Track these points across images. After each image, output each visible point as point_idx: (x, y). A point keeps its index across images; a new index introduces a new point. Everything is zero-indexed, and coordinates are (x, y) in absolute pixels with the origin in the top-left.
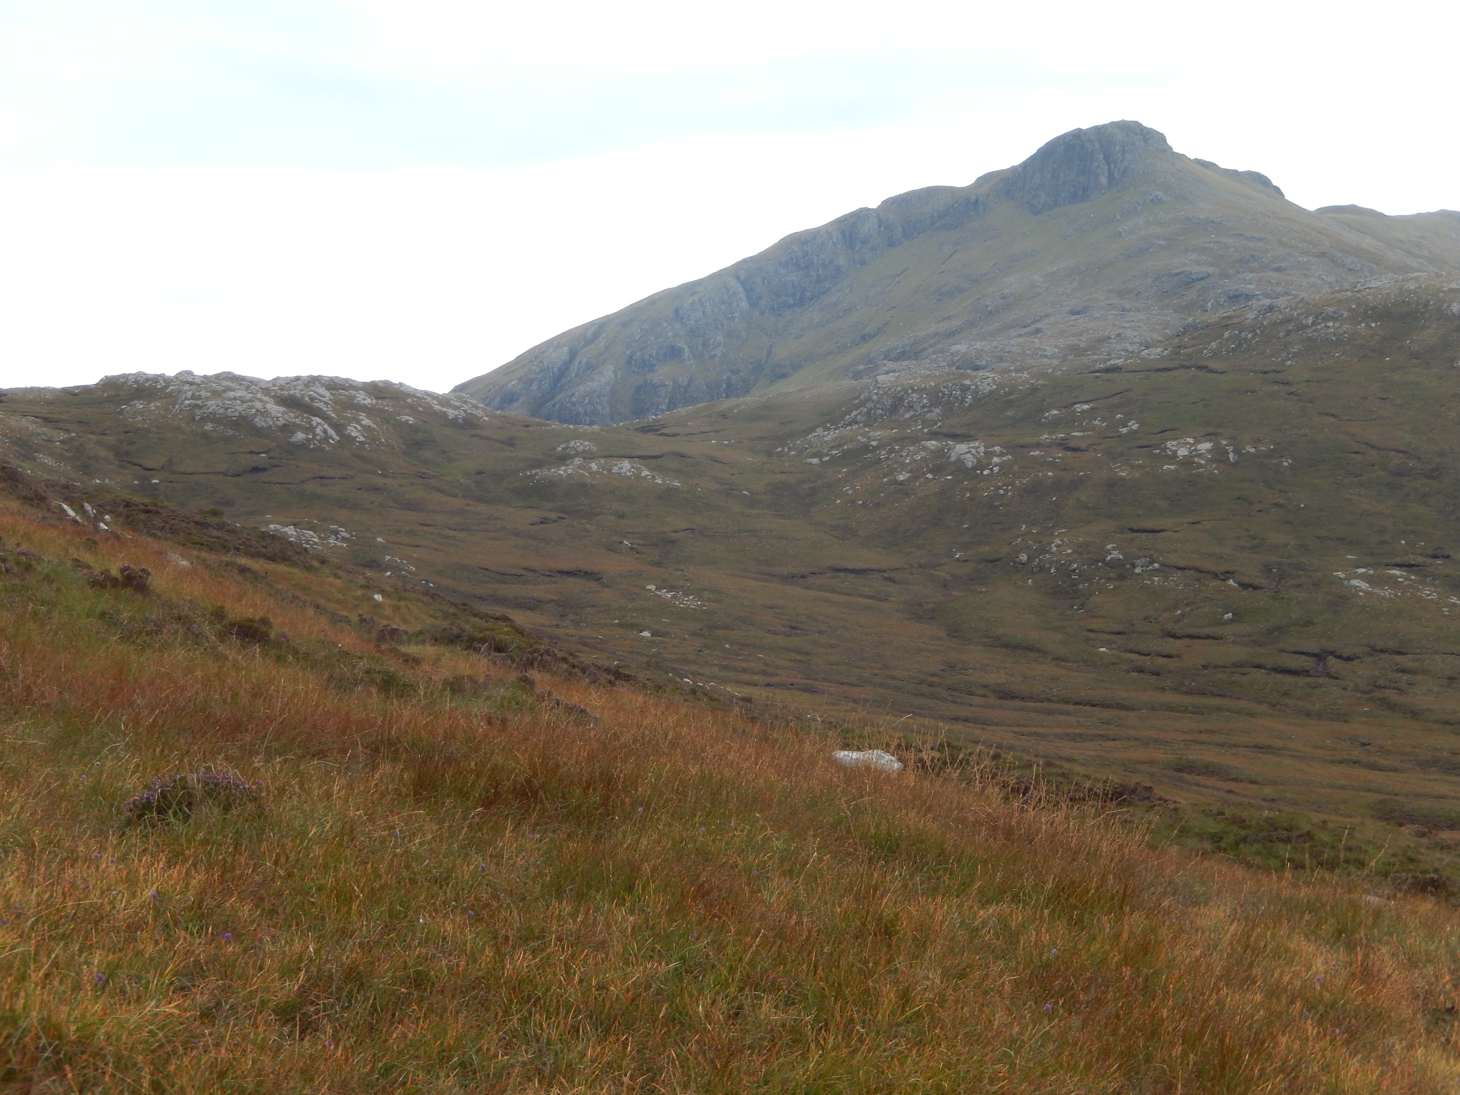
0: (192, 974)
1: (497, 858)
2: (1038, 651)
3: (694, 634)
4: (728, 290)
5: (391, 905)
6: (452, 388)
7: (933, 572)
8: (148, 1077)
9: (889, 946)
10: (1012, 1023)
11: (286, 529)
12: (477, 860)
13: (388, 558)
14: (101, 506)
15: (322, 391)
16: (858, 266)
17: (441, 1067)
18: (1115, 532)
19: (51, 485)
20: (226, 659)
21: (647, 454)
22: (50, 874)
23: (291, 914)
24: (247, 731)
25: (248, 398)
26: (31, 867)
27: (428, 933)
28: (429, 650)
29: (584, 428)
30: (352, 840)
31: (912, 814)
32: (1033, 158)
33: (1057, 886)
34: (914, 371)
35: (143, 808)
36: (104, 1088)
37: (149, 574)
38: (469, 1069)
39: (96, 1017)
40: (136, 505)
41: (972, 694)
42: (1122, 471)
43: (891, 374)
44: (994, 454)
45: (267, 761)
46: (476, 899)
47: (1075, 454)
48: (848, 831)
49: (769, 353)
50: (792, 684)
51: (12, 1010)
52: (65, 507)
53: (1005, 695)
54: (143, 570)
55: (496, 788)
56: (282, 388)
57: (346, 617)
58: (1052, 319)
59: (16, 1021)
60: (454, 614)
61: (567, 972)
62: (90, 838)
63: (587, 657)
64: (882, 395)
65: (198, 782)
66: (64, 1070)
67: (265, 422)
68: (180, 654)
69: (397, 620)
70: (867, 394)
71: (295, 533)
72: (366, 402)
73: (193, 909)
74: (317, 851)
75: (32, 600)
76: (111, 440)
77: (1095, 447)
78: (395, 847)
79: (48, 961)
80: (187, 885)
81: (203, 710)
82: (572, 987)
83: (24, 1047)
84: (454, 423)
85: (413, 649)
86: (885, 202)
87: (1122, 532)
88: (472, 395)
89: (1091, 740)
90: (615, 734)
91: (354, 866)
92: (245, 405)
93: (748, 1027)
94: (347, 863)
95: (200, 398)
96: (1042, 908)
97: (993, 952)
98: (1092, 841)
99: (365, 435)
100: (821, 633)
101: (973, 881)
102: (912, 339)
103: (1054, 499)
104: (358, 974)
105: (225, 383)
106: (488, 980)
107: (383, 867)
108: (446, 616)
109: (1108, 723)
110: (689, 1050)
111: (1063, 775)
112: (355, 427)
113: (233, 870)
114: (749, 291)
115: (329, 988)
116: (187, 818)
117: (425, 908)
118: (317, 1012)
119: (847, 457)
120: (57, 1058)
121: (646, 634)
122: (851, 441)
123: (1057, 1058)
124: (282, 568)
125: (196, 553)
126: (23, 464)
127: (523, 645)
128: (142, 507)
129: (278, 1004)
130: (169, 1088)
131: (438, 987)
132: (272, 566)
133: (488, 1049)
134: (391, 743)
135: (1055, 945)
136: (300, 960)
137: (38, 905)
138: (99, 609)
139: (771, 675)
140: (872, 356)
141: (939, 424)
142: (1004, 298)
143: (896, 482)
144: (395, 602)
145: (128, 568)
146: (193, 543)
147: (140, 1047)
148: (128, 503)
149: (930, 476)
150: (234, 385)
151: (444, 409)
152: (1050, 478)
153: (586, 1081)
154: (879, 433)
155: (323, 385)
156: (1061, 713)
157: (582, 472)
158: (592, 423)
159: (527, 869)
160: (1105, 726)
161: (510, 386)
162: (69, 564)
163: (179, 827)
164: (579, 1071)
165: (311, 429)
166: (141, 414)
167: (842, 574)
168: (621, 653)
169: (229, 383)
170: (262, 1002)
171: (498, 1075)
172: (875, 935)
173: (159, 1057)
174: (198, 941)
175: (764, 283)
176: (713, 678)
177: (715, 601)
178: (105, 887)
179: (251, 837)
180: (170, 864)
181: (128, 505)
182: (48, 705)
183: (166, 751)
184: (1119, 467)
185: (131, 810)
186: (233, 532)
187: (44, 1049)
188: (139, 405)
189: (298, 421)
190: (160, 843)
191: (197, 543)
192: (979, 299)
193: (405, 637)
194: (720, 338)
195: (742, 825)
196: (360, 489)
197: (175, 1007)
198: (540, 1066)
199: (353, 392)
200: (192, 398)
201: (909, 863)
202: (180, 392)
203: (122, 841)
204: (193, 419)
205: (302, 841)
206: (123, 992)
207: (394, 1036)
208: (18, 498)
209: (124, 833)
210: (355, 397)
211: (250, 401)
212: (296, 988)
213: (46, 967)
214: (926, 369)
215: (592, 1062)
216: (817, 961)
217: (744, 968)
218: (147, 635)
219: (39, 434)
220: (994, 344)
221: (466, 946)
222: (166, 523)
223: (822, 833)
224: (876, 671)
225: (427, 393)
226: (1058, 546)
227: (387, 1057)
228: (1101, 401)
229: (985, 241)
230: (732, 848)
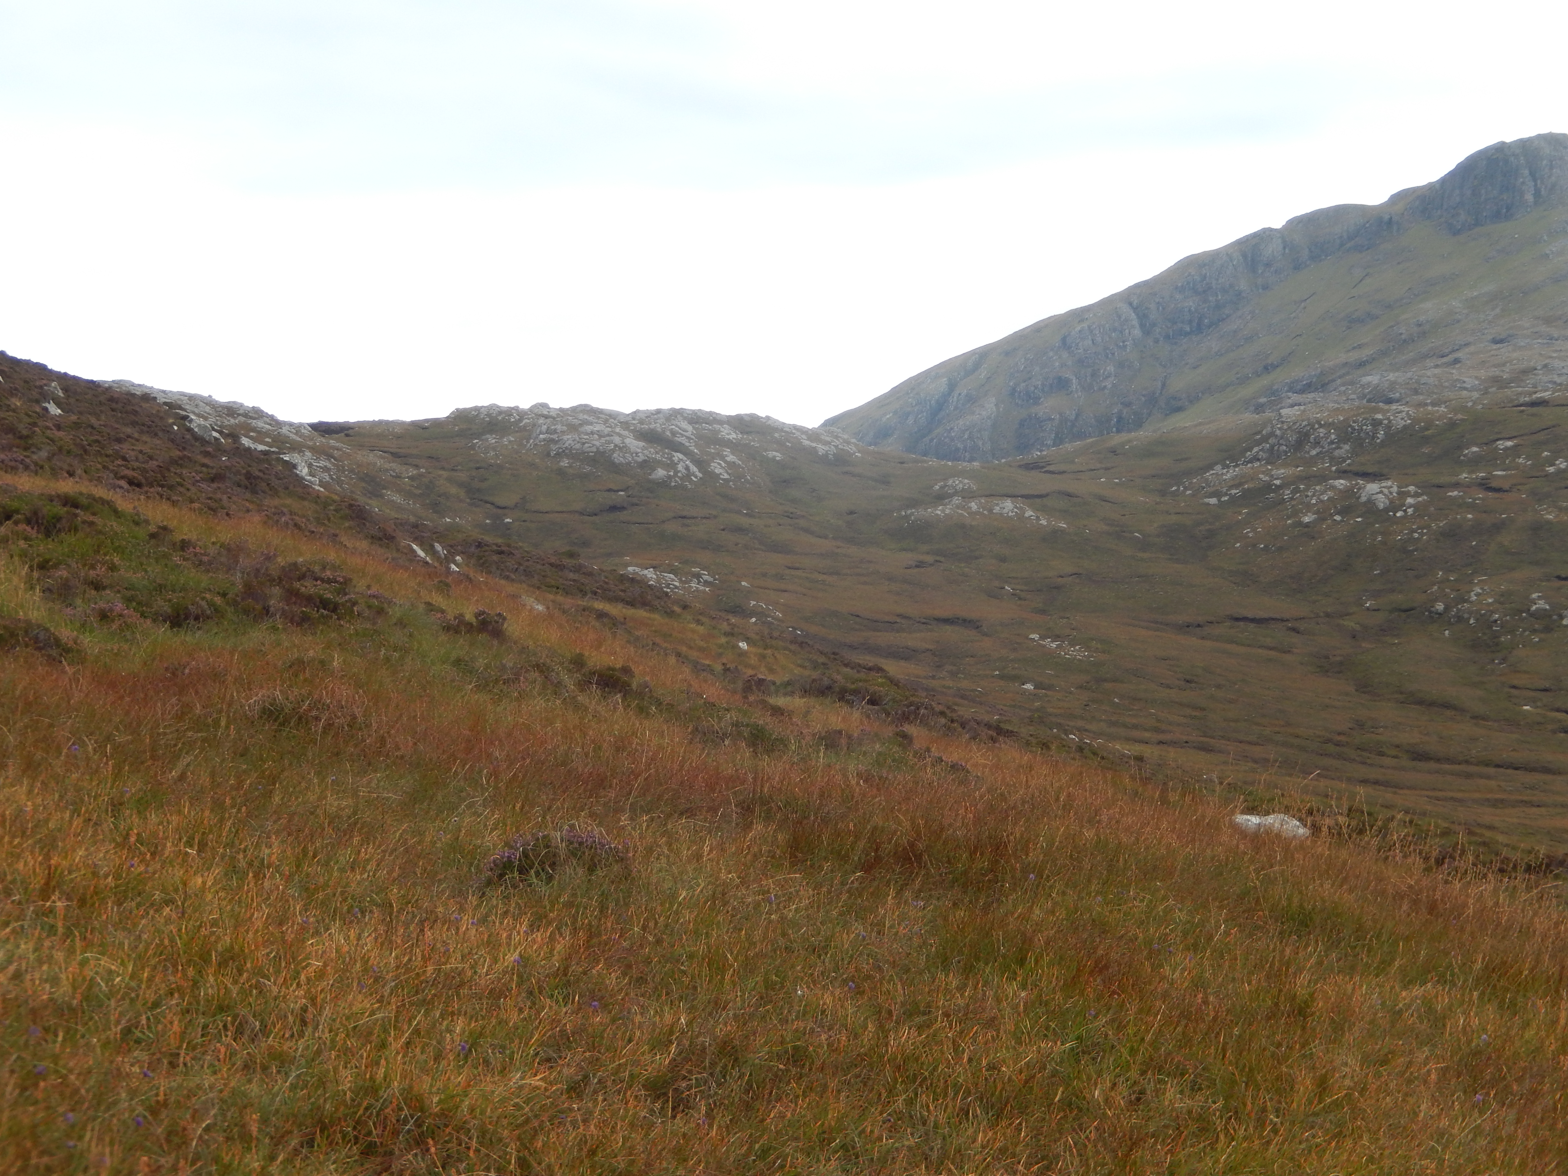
0: (558, 1045)
1: (879, 927)
2: (1454, 708)
3: (1081, 687)
4: (1119, 317)
5: (766, 974)
6: (822, 422)
7: (1341, 622)
8: (514, 1153)
9: (1304, 1028)
10: (1439, 1115)
11: (646, 572)
12: (858, 928)
13: (753, 603)
14: (451, 546)
15: (684, 425)
16: (1260, 291)
17: (822, 1150)
18: (1542, 581)
19: (400, 524)
20: (586, 709)
21: (1031, 492)
22: (409, 936)
23: (660, 984)
24: (611, 786)
25: (606, 432)
26: (390, 929)
27: (805, 1006)
28: (798, 702)
29: (963, 465)
30: (724, 905)
31: (1327, 886)
32: (1452, 174)
33: (1487, 967)
34: (1321, 404)
35: (504, 867)
36: (468, 1164)
37: (504, 619)
38: (852, 1152)
39: (459, 1089)
40: (488, 546)
41: (1381, 754)
42: (1549, 513)
43: (1296, 408)
44: (1408, 494)
45: (632, 819)
46: (857, 969)
47: (1497, 495)
48: (1257, 901)
49: (1164, 385)
50: (1187, 742)
51: (372, 1078)
52: (415, 547)
53: (1419, 756)
54: (499, 615)
55: (876, 850)
56: (641, 422)
57: (709, 665)
58: (1472, 349)
59: (377, 1091)
60: (823, 664)
61: (956, 1050)
62: (448, 898)
63: (966, 711)
64: (1286, 430)
65: (562, 841)
66: (427, 1143)
67: (624, 457)
68: (539, 704)
69: (763, 669)
70: (1269, 429)
71: (654, 576)
72: (731, 437)
73: (558, 975)
74: (687, 915)
75: (384, 645)
76: (463, 476)
77: (1519, 487)
78: (769, 913)
79: (409, 1029)
80: (552, 950)
81: (564, 764)
82: (960, 1066)
83: (386, 1118)
84: (824, 460)
85: (781, 701)
86: (1291, 222)
87: (1548, 580)
88: (843, 430)
89: (1514, 807)
90: (1002, 795)
91: (727, 932)
92: (603, 440)
93: (1151, 1114)
94: (718, 928)
95: (555, 432)
96: (1470, 990)
97: (1417, 1037)
98: (1523, 917)
99: (730, 471)
100: (1219, 687)
101: (1393, 960)
102: (1319, 370)
103: (1474, 543)
104: (733, 1048)
105: (581, 416)
106: (871, 1058)
107: (758, 935)
108: (815, 666)
109: (1532, 788)
110: (1087, 1137)
111: (1484, 844)
112: (719, 464)
113: (600, 935)
114: (1143, 317)
115: (702, 1062)
116: (550, 878)
117: (802, 980)
118: (689, 1088)
119: (1248, 497)
120: (420, 1131)
121: (1029, 686)
122: (1252, 479)
123: (1489, 1155)
124: (641, 613)
125: (551, 597)
126: (370, 502)
127: (899, 697)
128: (495, 548)
129: (648, 1078)
130: (536, 1165)
131: (818, 1063)
132: (630, 612)
133: (872, 1132)
134: (764, 802)
135: (1485, 1030)
136: (671, 1033)
137: (398, 967)
138: (454, 655)
139: (1163, 732)
140: (1275, 387)
141: (1349, 461)
142: (1420, 325)
143: (1300, 524)
144: (760, 651)
145: (484, 613)
146: (549, 587)
147: (505, 1122)
148: (480, 543)
149: (1338, 518)
150: (591, 419)
151: (814, 445)
152: (1470, 520)
153: (977, 1168)
154: (1283, 471)
155: (685, 418)
156: (1481, 776)
157: (960, 512)
158: (971, 460)
159: (911, 939)
160: (1529, 791)
161: (884, 419)
162: (421, 607)
163: (543, 889)
164: (969, 1157)
165: (672, 465)
166: (494, 449)
167: (1242, 623)
168: (1001, 707)
169: (586, 417)
170: (631, 1075)
171: (883, 1160)
172: (1289, 1016)
173: (524, 1133)
174: (564, 1010)
175: (1158, 309)
176: (1100, 734)
177: (1104, 652)
178: (466, 951)
179: (617, 901)
180: (533, 927)
181: (480, 545)
182: (402, 757)
183: (527, 808)
184: (1545, 509)
185: (491, 869)
186: (590, 574)
187: (406, 1122)
188: (492, 440)
189: (658, 457)
190: (522, 905)
191: (553, 586)
192: (1392, 327)
193: (772, 688)
194: (1111, 368)
195: (1141, 894)
196: (723, 530)
197: (541, 1079)
198: (927, 1151)
199: (717, 427)
200: (547, 433)
201: (1323, 939)
202: (534, 425)
203: (483, 902)
204: (548, 455)
205: (671, 905)
206: (486, 1062)
207: (772, 1116)
208: (366, 537)
209: (484, 893)
210: (720, 431)
211: (608, 435)
212: (667, 1062)
213: (407, 1035)
214: (1335, 402)
215: (983, 1147)
216: (1225, 1044)
217: (1147, 1050)
218: (504, 683)
219: (387, 470)
220: (1409, 375)
221: (847, 1020)
222: (520, 564)
223: (1228, 904)
224: (1277, 729)
225: (795, 427)
226: (1478, 595)
227: (765, 1137)
228: (1525, 438)
229: (1399, 263)
230: (1131, 919)
